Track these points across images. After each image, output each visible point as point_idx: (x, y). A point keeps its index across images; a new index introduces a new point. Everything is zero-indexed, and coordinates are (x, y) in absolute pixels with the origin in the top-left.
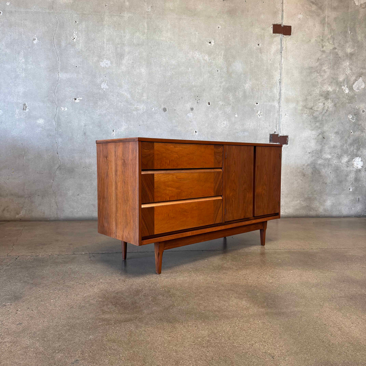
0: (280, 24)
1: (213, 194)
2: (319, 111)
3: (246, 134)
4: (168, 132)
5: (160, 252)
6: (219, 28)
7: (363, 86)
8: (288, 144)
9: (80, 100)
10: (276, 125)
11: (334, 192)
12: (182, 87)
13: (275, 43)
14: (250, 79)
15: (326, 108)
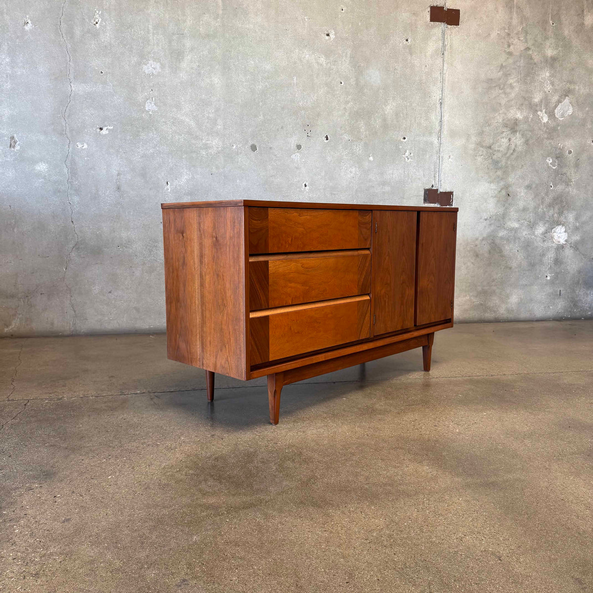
0: (441, 5)
1: (356, 292)
2: (502, 151)
3: (387, 188)
4: (259, 185)
5: (277, 389)
6: (342, 10)
7: (570, 112)
9: (110, 130)
10: (435, 174)
11: (523, 282)
12: (283, 108)
13: (434, 38)
14: (394, 98)
15: (513, 147)
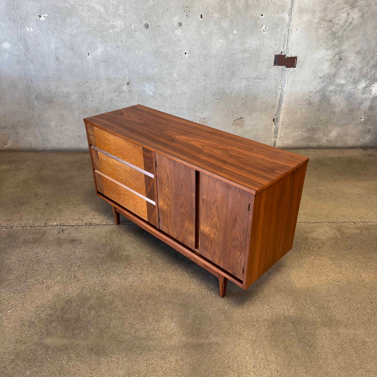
2: (340, 24)
4: (152, 54)
8: (295, 67)
9: (45, 17)
10: (284, 43)
11: (342, 122)
15: (350, 20)
